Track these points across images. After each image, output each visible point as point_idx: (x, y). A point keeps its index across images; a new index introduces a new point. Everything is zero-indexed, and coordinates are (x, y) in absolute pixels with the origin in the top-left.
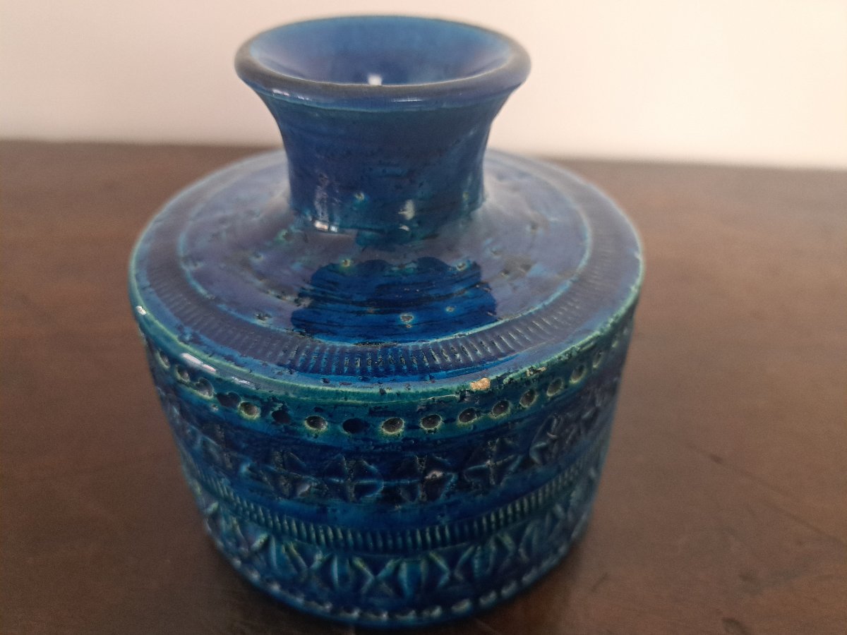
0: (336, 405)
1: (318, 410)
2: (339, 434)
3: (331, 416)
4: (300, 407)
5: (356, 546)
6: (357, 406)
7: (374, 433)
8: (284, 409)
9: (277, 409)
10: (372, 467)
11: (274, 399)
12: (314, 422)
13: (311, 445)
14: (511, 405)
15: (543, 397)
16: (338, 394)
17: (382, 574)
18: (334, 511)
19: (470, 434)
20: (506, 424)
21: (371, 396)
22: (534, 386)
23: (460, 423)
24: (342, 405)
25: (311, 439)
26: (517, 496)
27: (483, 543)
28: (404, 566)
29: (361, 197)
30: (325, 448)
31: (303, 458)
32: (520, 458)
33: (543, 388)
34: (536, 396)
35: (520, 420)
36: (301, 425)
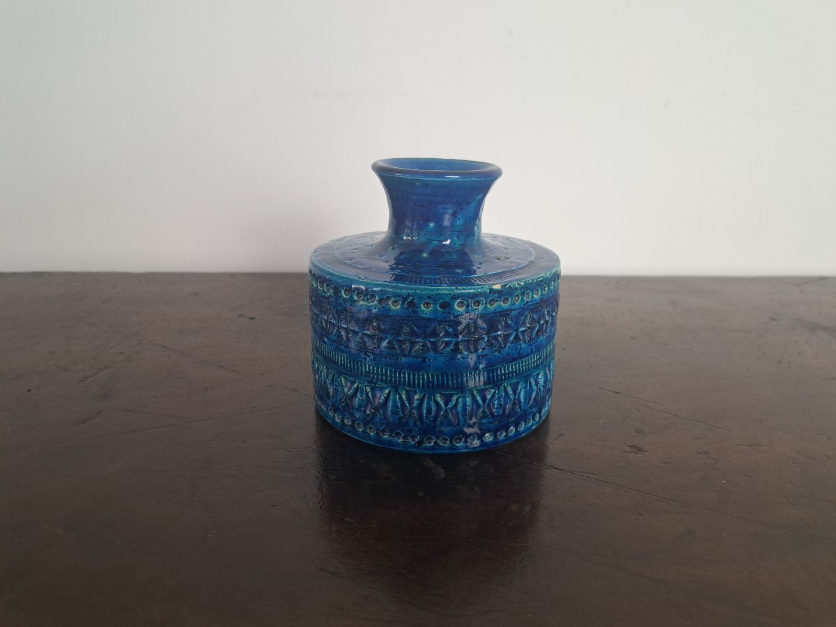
0: (437, 294)
1: (429, 297)
2: (437, 310)
3: (434, 300)
4: (421, 297)
5: (438, 385)
6: (446, 294)
7: (453, 309)
8: (413, 299)
9: (409, 300)
10: (450, 330)
11: (409, 295)
12: (427, 304)
13: (424, 319)
14: (510, 300)
15: (522, 300)
16: (438, 290)
17: (450, 406)
18: (429, 360)
19: (493, 313)
20: (507, 310)
21: (453, 290)
22: (519, 292)
23: (488, 305)
24: (440, 294)
25: (424, 316)
26: (514, 359)
27: (499, 388)
28: (460, 400)
29: (432, 225)
30: (430, 320)
31: (418, 327)
32: (514, 333)
33: (523, 293)
34: (520, 298)
35: (514, 310)
36: (420, 307)
